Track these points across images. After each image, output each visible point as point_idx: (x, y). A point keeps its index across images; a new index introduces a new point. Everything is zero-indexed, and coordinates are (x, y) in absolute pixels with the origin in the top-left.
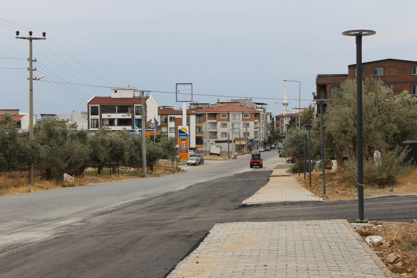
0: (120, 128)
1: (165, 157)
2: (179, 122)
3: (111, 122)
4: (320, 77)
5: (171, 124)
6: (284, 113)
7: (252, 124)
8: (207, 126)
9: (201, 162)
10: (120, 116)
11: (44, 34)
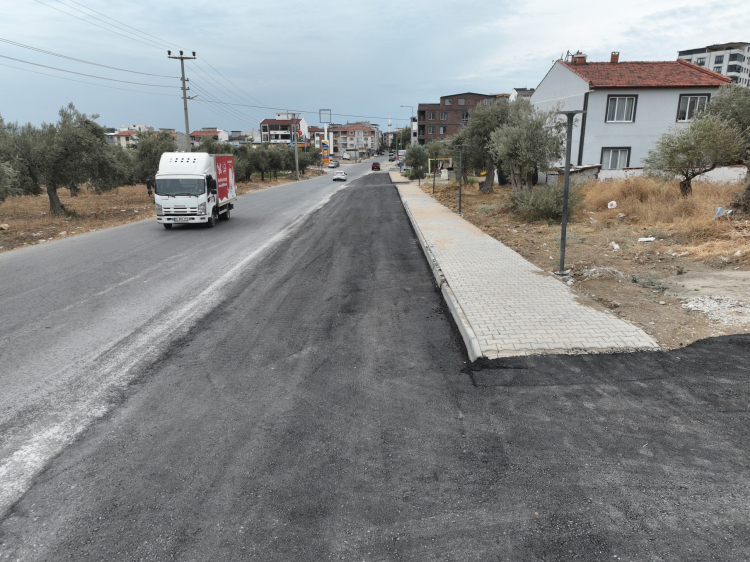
0: (283, 141)
1: (312, 164)
2: (322, 137)
3: (277, 137)
4: (420, 105)
5: (317, 138)
6: (390, 131)
7: (369, 138)
8: (340, 140)
9: (338, 166)
10: (282, 132)
11: (194, 54)
